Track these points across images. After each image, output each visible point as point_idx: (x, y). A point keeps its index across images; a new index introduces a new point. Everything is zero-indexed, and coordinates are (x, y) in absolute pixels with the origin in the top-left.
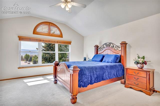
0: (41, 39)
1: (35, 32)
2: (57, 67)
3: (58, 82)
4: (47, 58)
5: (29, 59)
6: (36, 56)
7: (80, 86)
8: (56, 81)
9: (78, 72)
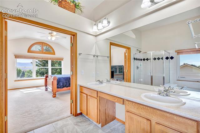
0: (35, 57)
1: (29, 51)
2: (47, 78)
3: (48, 89)
4: (43, 73)
5: (21, 74)
6: (31, 71)
7: (58, 88)
8: (47, 89)
9: (57, 79)
